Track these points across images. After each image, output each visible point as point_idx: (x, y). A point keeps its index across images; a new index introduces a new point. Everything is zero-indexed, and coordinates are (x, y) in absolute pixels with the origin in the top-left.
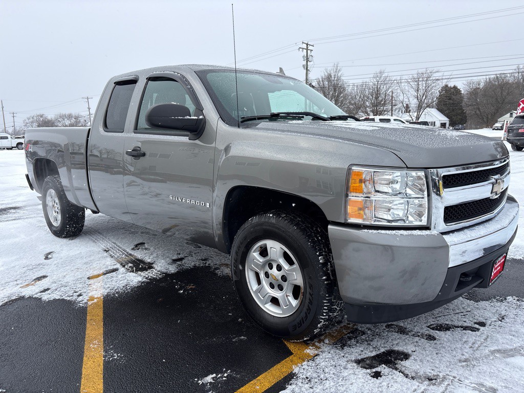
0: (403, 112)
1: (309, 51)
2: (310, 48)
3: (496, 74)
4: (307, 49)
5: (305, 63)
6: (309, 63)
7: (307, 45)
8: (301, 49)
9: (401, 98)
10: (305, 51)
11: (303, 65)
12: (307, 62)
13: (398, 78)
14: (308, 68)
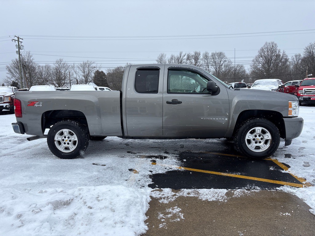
0: (76, 84)
1: (20, 42)
2: (20, 40)
3: (115, 68)
4: (18, 41)
5: (17, 50)
6: (20, 50)
7: (18, 38)
8: (14, 41)
9: (75, 76)
10: (17, 42)
11: (17, 51)
12: (19, 49)
13: (72, 65)
14: (20, 54)
